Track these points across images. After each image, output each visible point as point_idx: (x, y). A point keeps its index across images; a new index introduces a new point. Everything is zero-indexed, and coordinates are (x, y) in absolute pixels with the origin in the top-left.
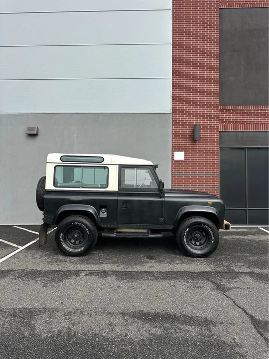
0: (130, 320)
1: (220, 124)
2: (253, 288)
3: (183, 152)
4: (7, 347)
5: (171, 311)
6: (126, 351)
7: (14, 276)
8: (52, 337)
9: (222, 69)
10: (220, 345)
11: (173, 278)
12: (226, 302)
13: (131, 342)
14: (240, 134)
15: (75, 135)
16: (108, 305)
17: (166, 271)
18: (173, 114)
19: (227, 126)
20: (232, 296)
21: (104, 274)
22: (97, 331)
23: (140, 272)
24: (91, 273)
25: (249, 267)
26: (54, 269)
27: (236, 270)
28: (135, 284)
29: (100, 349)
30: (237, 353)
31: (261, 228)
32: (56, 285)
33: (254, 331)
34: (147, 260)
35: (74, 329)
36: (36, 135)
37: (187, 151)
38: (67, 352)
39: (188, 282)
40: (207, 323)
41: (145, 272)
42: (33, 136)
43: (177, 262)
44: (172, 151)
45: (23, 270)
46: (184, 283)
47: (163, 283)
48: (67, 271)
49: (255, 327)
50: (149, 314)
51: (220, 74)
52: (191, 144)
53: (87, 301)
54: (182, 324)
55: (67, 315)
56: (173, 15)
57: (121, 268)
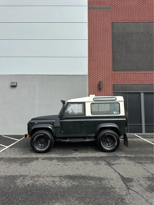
0: (63, 179)
1: (113, 81)
2: (125, 163)
3: (94, 95)
4: (3, 192)
5: (83, 174)
6: (60, 192)
7: (4, 161)
8: (25, 187)
9: (114, 53)
10: (105, 188)
11: (86, 160)
12: (111, 170)
13: (62, 188)
14: (123, 86)
15: (37, 86)
16: (53, 173)
17: (83, 157)
18: (89, 75)
19: (117, 81)
20: (114, 168)
21: (51, 159)
22: (47, 184)
23: (70, 158)
24: (45, 159)
25: (125, 154)
26: (25, 157)
27: (118, 156)
28: (67, 163)
29: (48, 191)
30: (112, 191)
31: (135, 134)
32: (26, 164)
33: (122, 182)
34: (74, 152)
35: (36, 183)
36: (16, 86)
37: (96, 94)
38: (32, 193)
39: (93, 162)
40: (100, 179)
41: (73, 157)
42: (14, 87)
43: (90, 152)
44: (89, 94)
45: (9, 158)
46: (91, 162)
47: (81, 162)
48: (32, 158)
49: (123, 181)
50: (73, 176)
51: (113, 55)
52: (98, 91)
53: (42, 171)
54: (88, 180)
55: (32, 178)
56: (88, 25)
57: (60, 156)
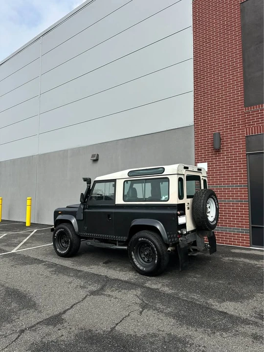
1: (246, 128)
3: (207, 163)
15: (120, 157)
18: (195, 126)
19: (255, 128)
37: (210, 162)
44: (195, 163)
52: (214, 154)
56: (193, 30)
